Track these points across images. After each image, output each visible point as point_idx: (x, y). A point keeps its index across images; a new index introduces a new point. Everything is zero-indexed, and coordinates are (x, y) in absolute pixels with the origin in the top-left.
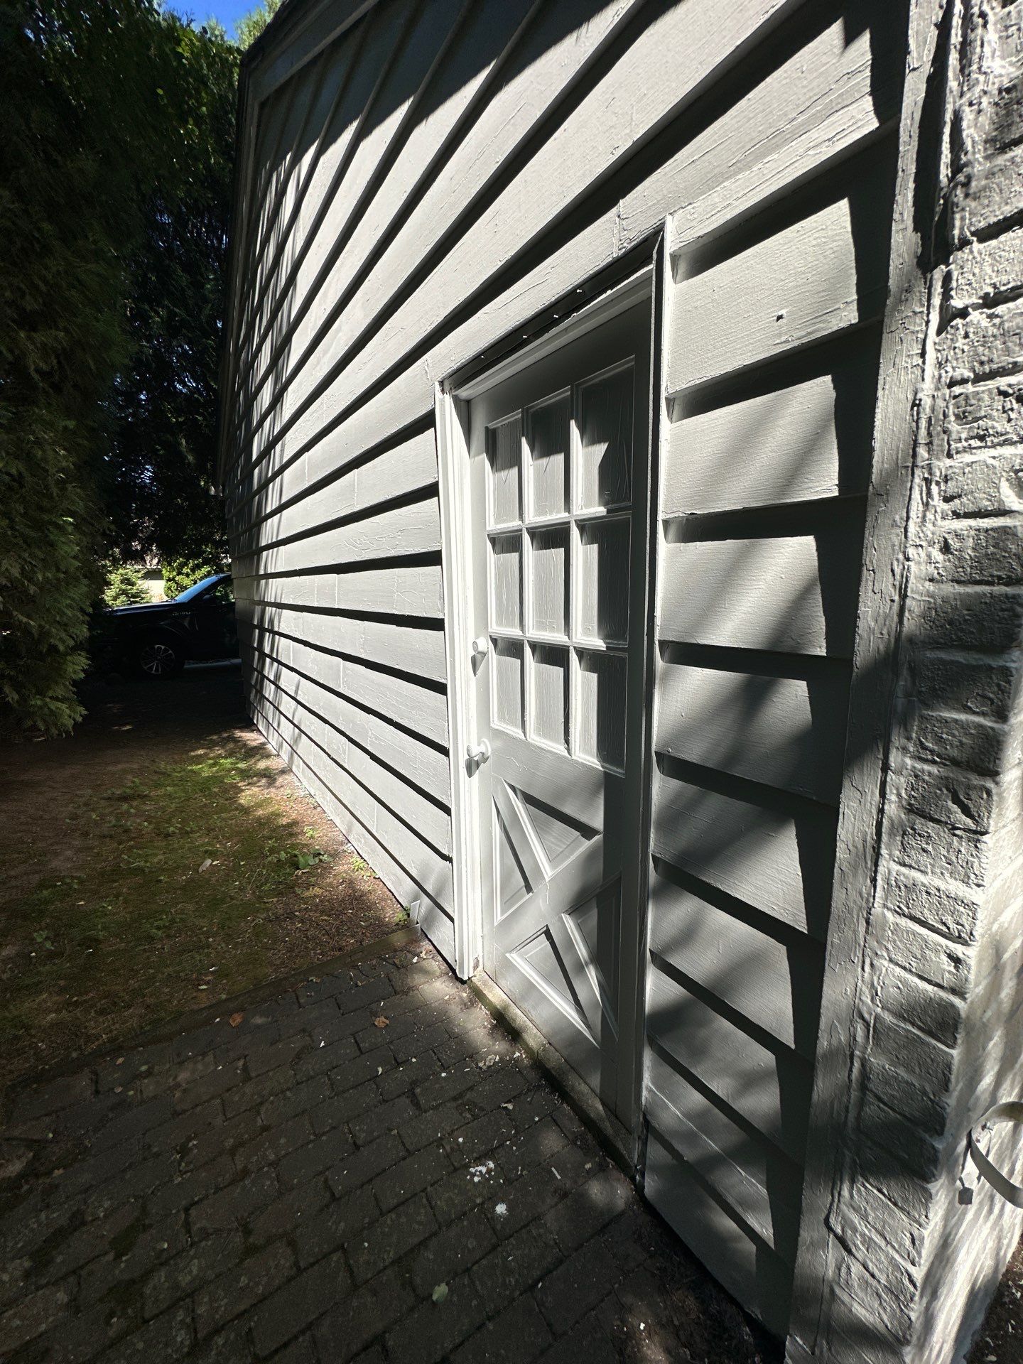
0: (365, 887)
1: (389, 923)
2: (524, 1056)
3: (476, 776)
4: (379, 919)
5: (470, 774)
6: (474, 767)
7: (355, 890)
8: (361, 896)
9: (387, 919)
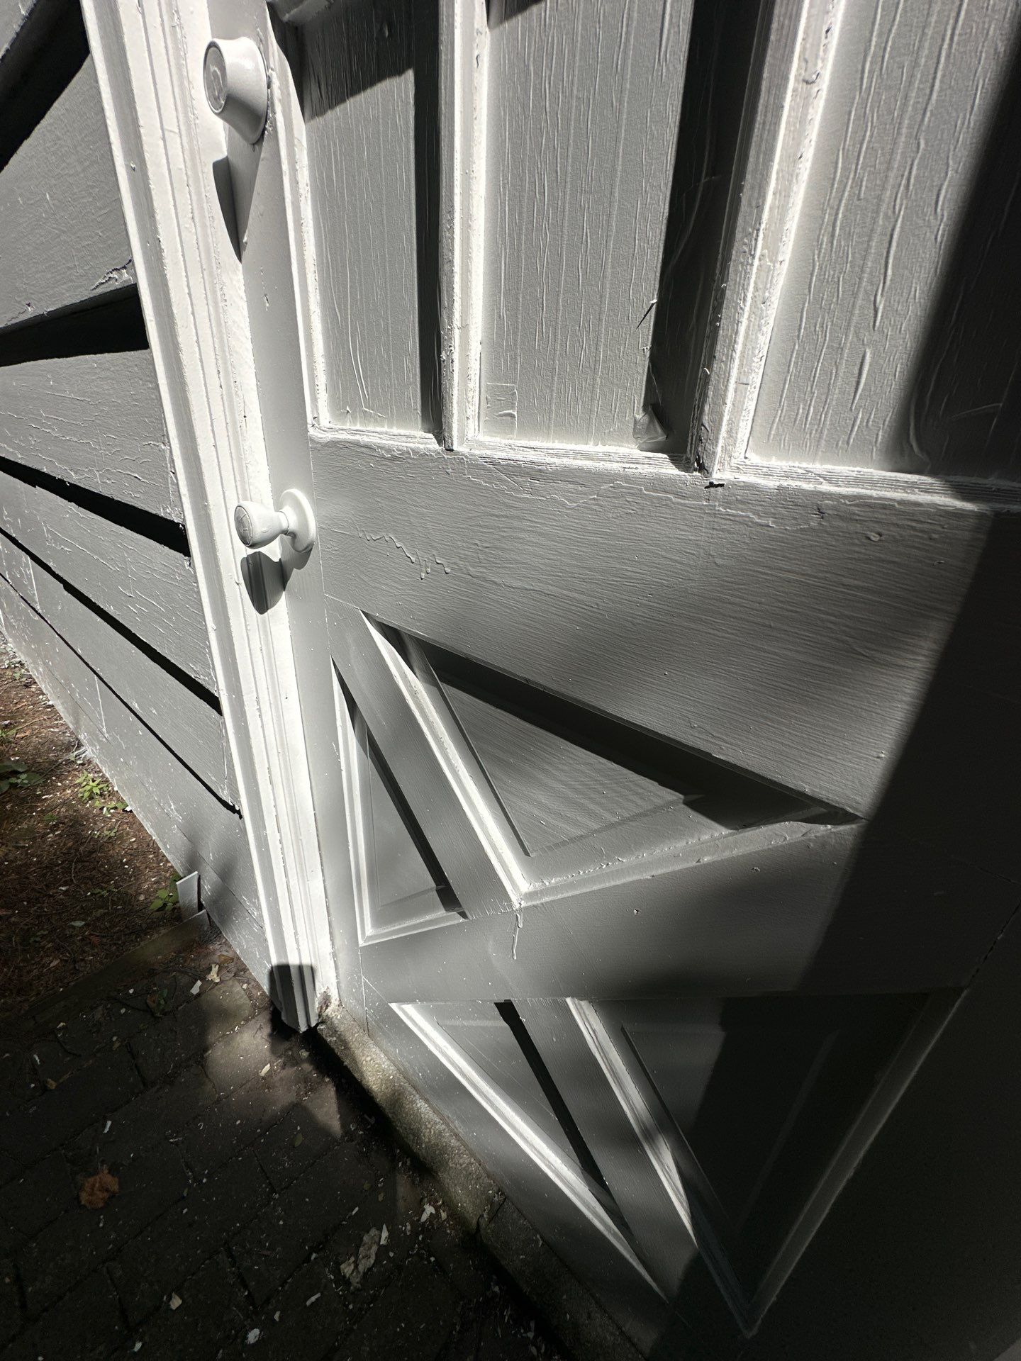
0: (101, 831)
1: (147, 904)
2: (444, 1215)
3: (282, 607)
4: (127, 900)
5: (261, 602)
6: (270, 581)
7: (79, 839)
8: (91, 853)
9: (142, 898)
